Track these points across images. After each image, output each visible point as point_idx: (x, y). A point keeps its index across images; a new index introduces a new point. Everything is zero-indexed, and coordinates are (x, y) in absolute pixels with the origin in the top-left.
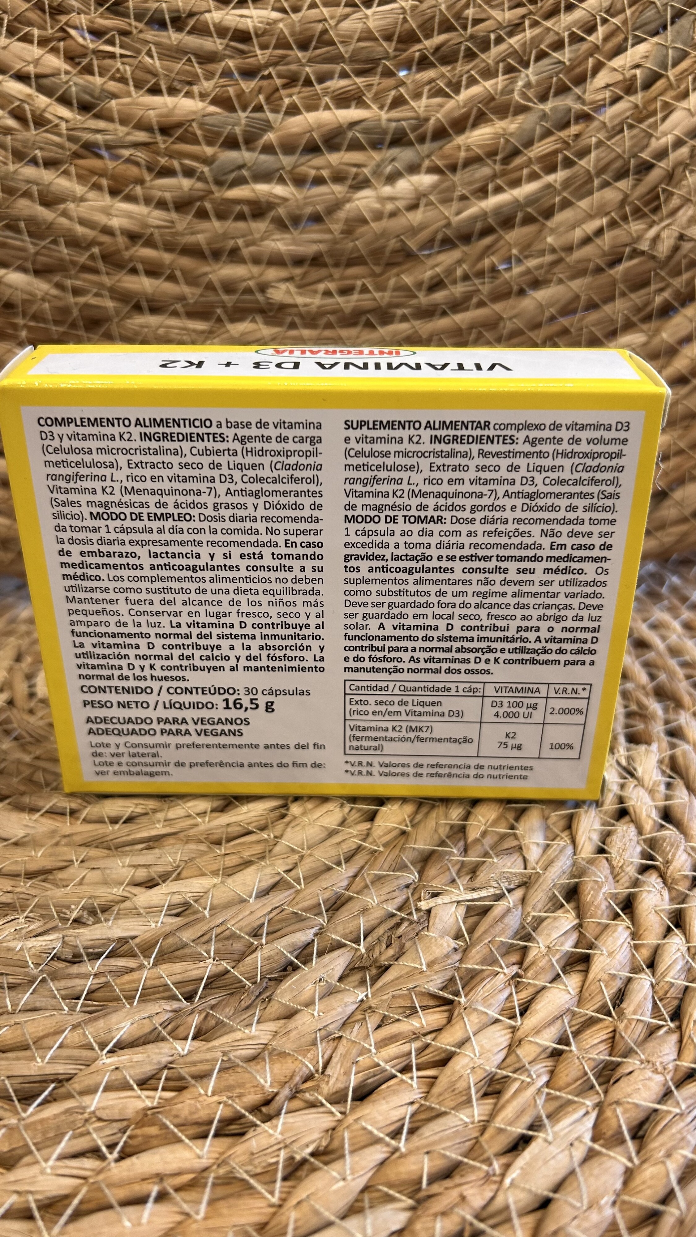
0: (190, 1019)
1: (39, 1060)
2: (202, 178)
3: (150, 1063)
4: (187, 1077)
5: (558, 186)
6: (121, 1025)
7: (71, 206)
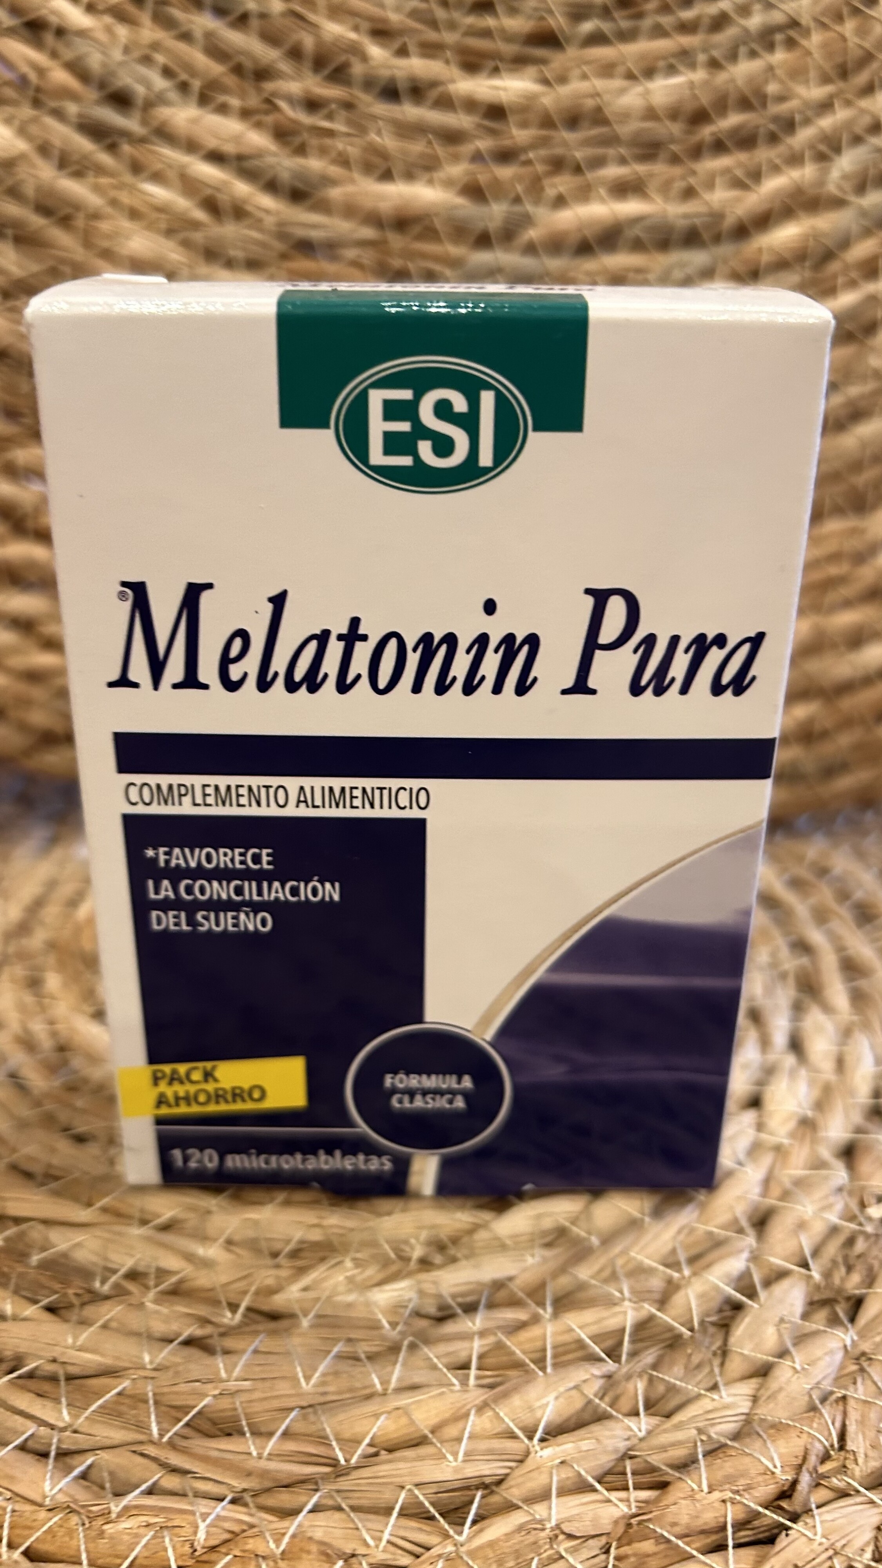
0: (630, 1386)
1: (450, 1457)
3: (605, 1452)
4: (664, 1468)
6: (544, 1401)
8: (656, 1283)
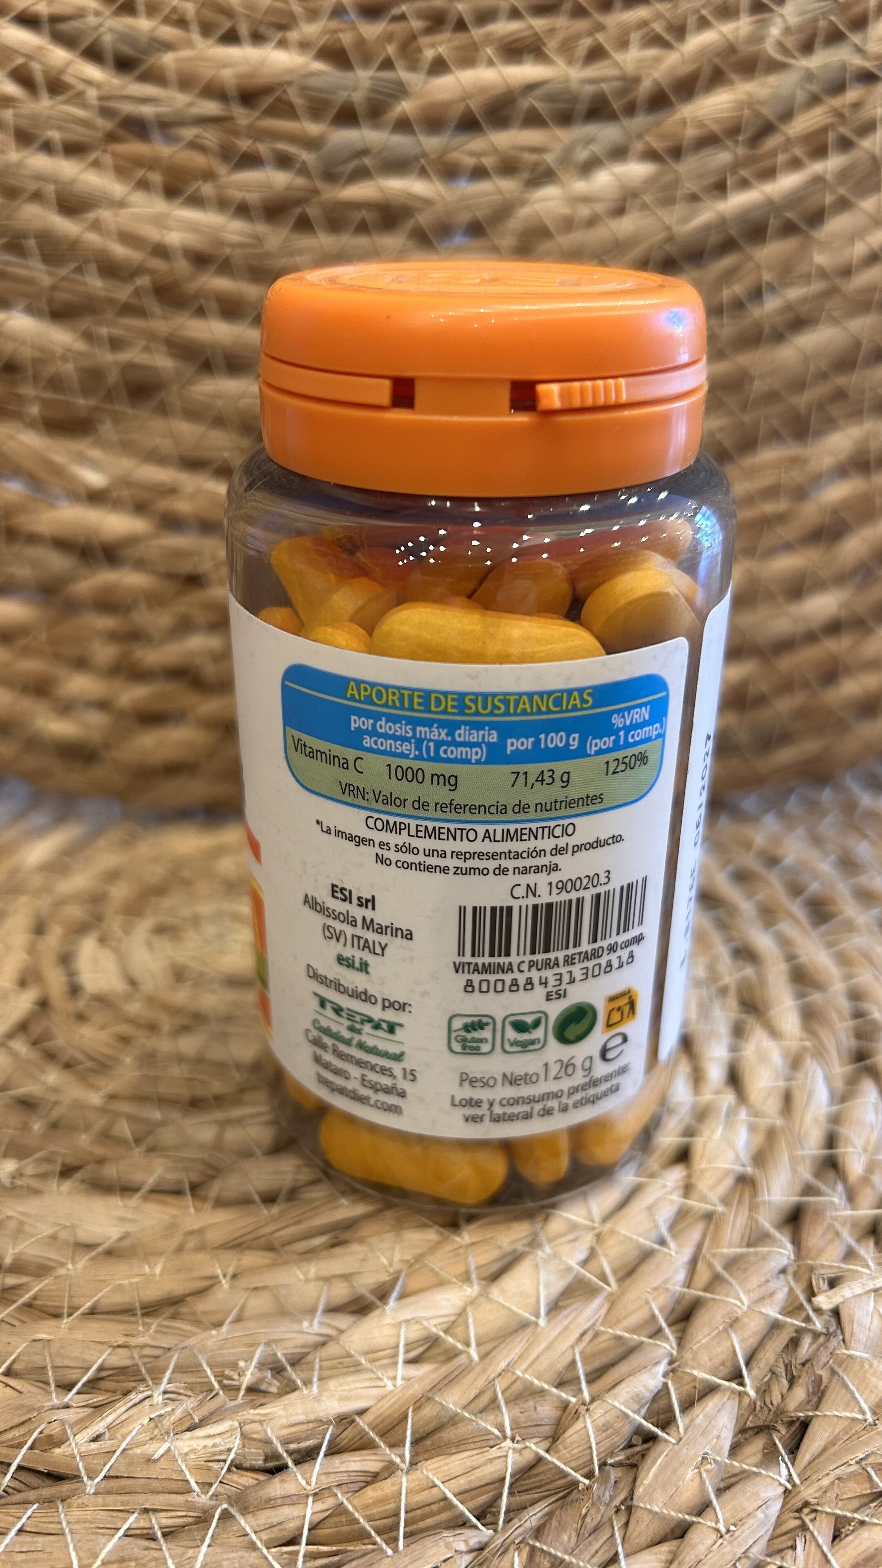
2: (303, 171)
5: (829, 177)
7: (105, 214)
8: (546, 1411)
